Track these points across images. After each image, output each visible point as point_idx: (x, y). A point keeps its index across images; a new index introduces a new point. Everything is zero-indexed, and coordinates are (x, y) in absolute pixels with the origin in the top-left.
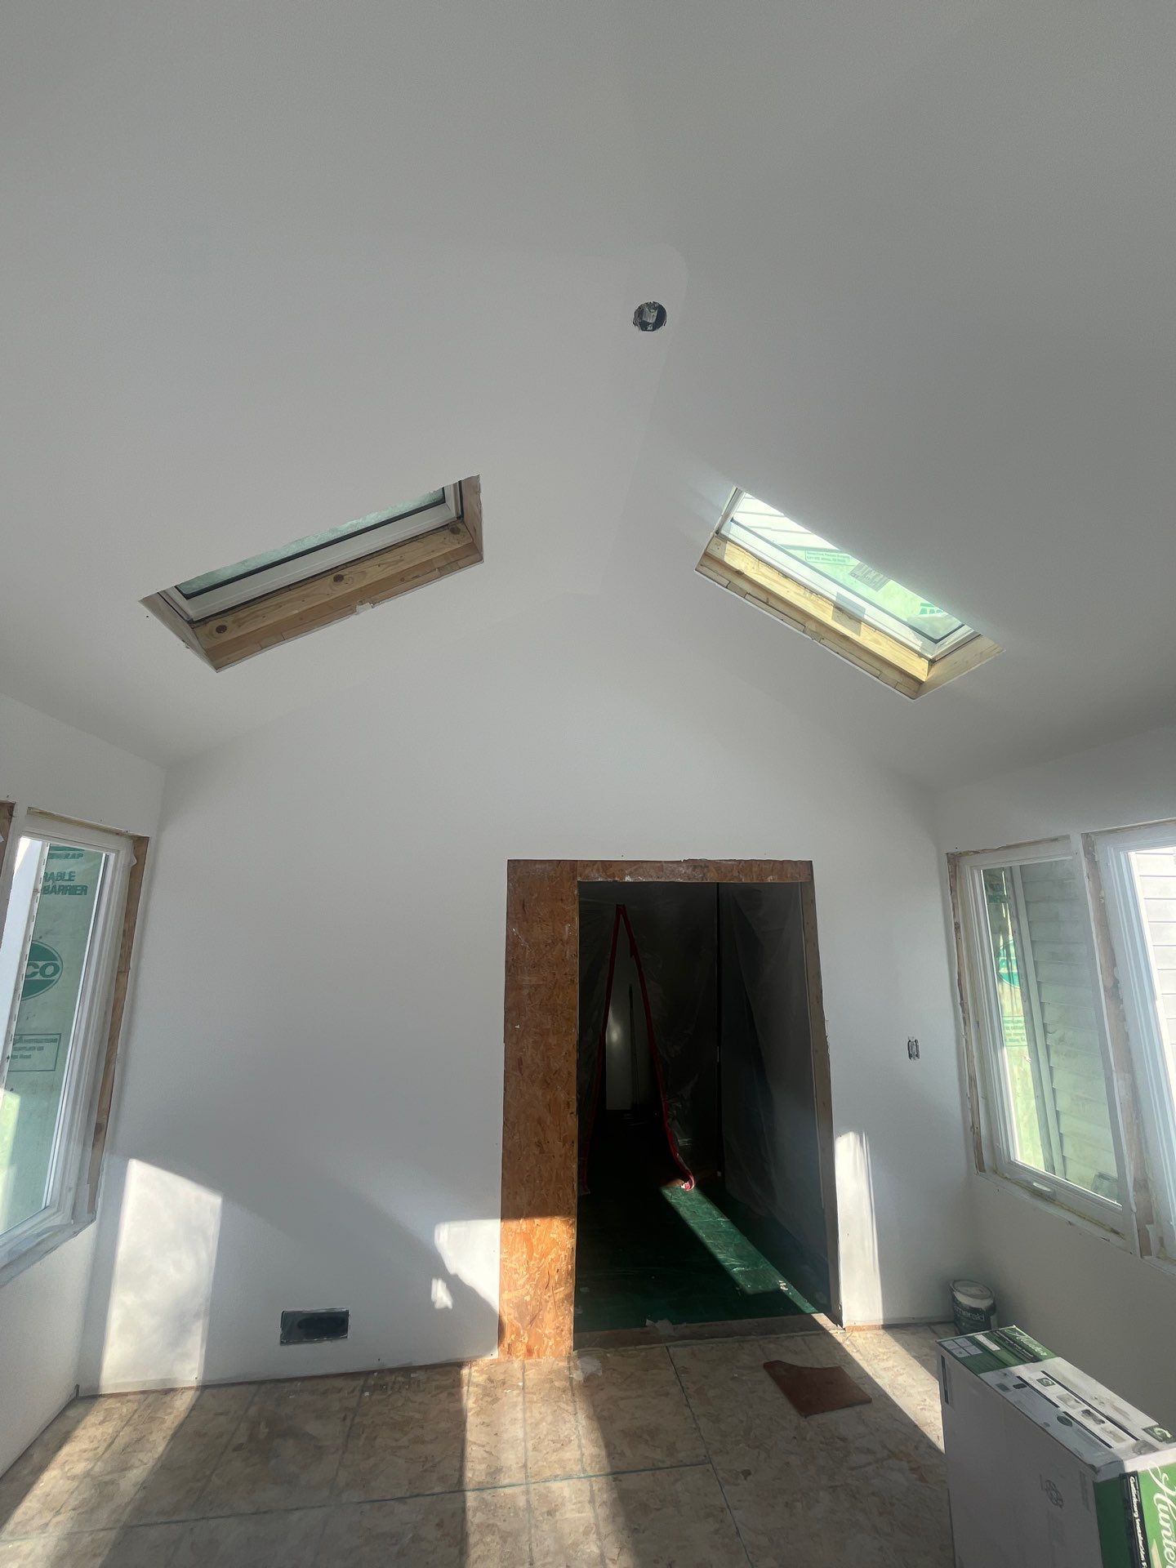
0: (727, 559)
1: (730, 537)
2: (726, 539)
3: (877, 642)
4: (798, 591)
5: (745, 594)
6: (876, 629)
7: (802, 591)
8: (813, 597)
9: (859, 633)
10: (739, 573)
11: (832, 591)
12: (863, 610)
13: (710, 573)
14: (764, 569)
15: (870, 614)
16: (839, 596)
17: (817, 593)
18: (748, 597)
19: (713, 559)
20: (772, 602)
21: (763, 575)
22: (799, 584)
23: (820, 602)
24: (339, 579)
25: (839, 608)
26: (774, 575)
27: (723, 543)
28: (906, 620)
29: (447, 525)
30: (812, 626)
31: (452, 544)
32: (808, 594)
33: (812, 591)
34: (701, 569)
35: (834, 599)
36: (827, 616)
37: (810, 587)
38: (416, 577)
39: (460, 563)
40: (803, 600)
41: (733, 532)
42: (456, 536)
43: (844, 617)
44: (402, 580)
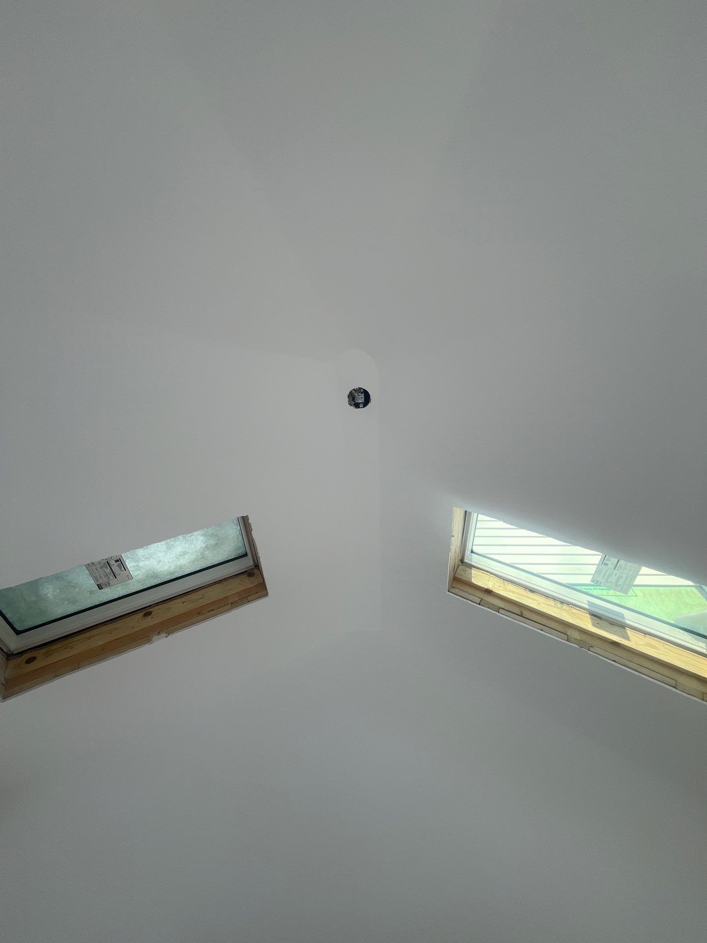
0: (474, 581)
1: (473, 563)
2: (471, 566)
3: (654, 647)
4: (548, 603)
5: (498, 609)
6: (646, 633)
7: (552, 603)
8: (565, 607)
9: (628, 638)
10: (488, 592)
11: (583, 600)
12: (622, 616)
13: (461, 593)
14: (510, 587)
15: (630, 618)
16: (590, 603)
17: (568, 604)
18: (501, 611)
19: (462, 582)
20: (526, 613)
21: (510, 591)
22: (547, 596)
23: (573, 611)
24: (148, 614)
25: (595, 616)
26: (522, 591)
27: (468, 569)
28: (673, 622)
29: (246, 571)
30: (575, 635)
31: (247, 583)
32: (559, 605)
33: (562, 602)
34: (453, 590)
35: (587, 607)
36: (587, 624)
37: (559, 598)
38: (212, 610)
39: (249, 598)
40: (556, 610)
41: (474, 560)
42: (251, 578)
43: (605, 624)
44: (199, 613)
